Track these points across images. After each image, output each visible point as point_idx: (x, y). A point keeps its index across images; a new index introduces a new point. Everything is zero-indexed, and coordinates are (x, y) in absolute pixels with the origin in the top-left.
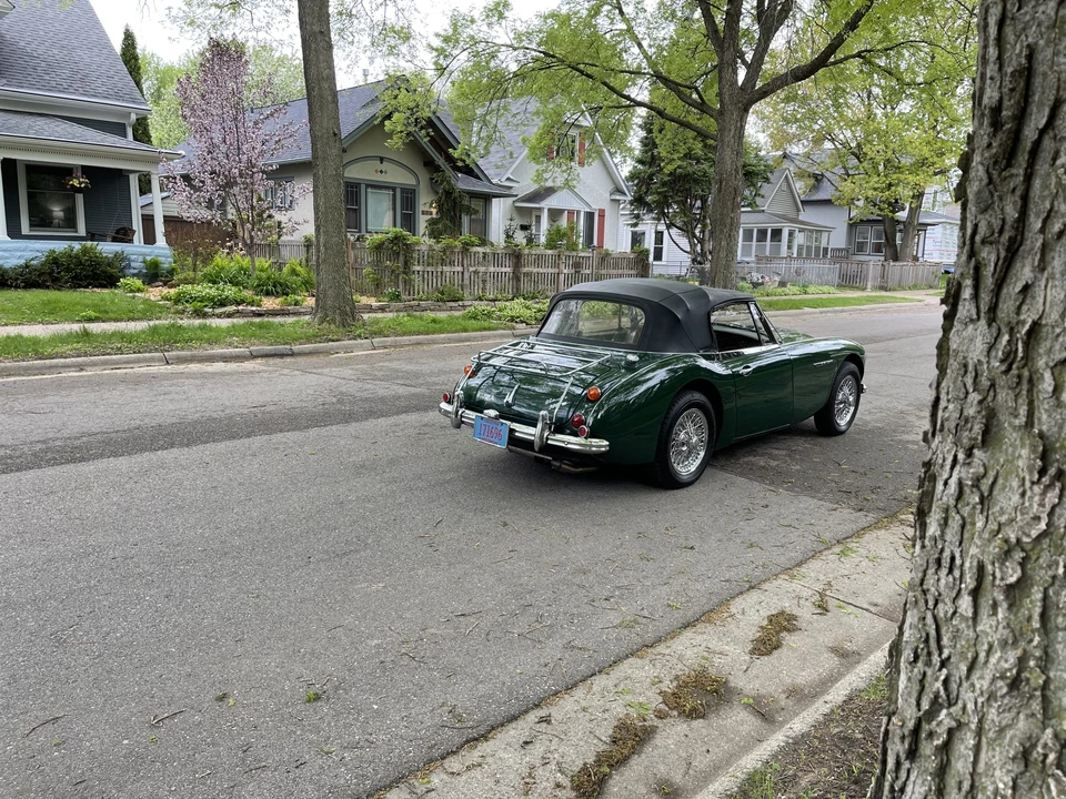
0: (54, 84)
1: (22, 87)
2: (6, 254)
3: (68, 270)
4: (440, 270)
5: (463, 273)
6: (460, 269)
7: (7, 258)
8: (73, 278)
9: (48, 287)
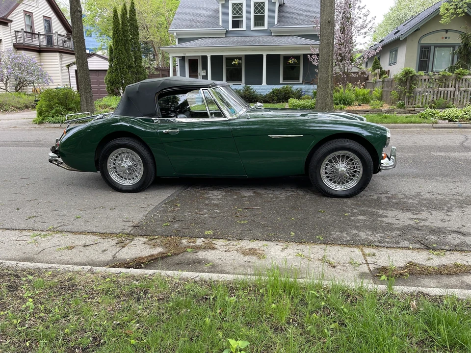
0: (296, 22)
1: (284, 26)
2: (264, 91)
3: (277, 96)
4: (436, 90)
5: (454, 91)
6: (453, 89)
7: (264, 92)
8: (277, 99)
9: (269, 103)
